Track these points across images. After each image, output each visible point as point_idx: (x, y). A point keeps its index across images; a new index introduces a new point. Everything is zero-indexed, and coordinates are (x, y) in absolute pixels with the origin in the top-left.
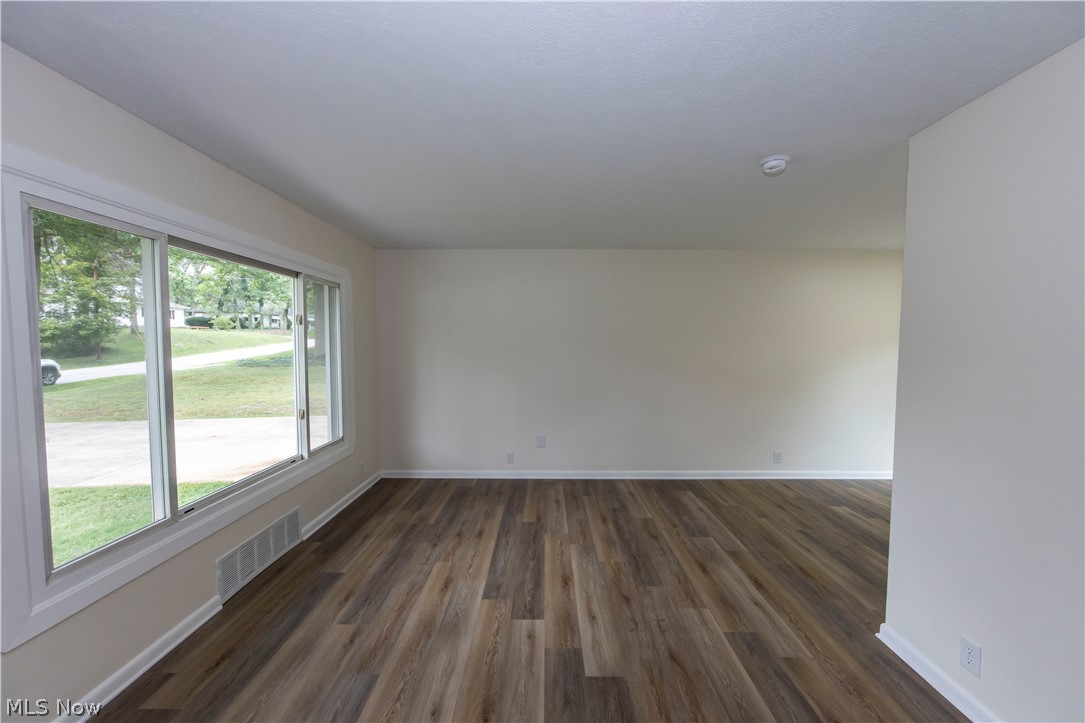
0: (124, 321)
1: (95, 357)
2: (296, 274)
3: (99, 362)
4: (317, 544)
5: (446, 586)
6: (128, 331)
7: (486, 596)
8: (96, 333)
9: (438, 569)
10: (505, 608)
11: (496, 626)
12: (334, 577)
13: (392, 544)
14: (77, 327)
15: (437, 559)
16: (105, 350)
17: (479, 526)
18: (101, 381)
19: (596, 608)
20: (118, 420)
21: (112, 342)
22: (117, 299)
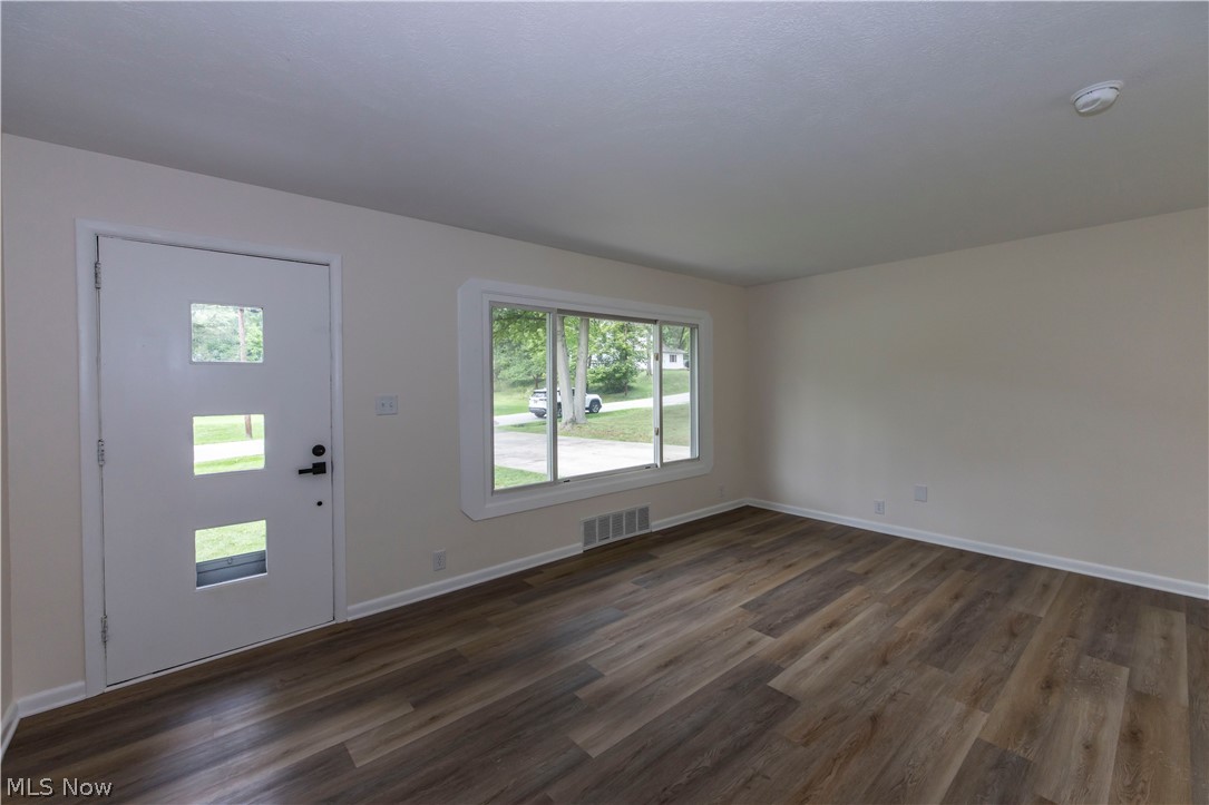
0: (642, 366)
1: (623, 394)
2: (655, 322)
3: (625, 398)
4: (658, 536)
5: (720, 589)
6: (645, 373)
7: (744, 606)
8: (625, 374)
9: (725, 578)
10: (751, 619)
11: (731, 625)
12: (652, 557)
13: (708, 550)
14: (615, 371)
15: (731, 571)
16: (630, 388)
17: (796, 560)
18: (623, 411)
19: (838, 654)
20: (621, 440)
21: (635, 382)
22: (638, 348)
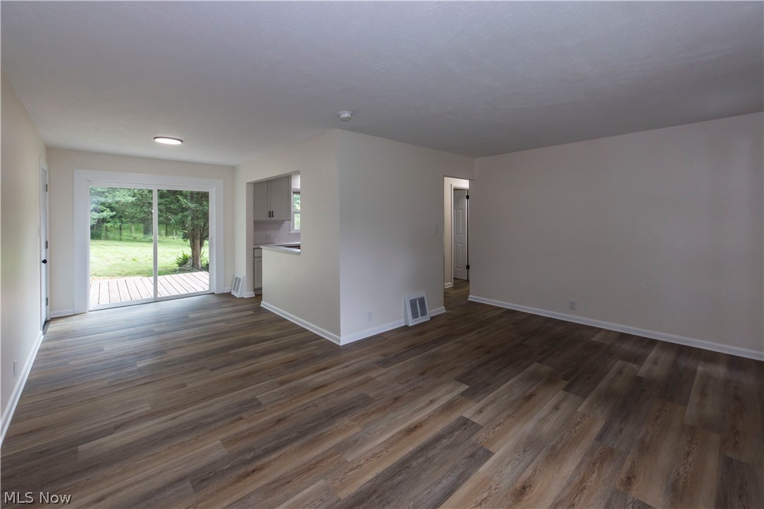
11: (497, 428)
